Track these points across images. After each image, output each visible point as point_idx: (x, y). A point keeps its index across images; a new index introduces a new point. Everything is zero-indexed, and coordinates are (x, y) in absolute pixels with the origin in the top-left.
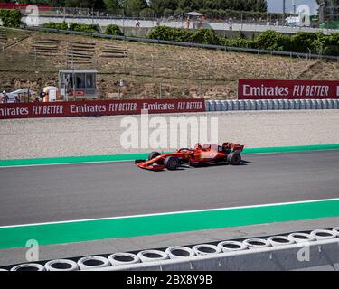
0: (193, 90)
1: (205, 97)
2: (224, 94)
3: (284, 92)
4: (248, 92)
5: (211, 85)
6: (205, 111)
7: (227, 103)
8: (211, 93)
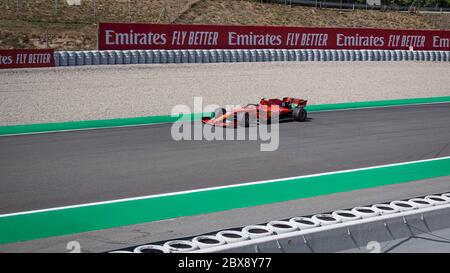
0: (34, 36)
1: (52, 46)
2: (79, 41)
3: (160, 40)
4: (112, 39)
5: (60, 30)
6: (54, 65)
7: (84, 55)
8: (59, 40)
